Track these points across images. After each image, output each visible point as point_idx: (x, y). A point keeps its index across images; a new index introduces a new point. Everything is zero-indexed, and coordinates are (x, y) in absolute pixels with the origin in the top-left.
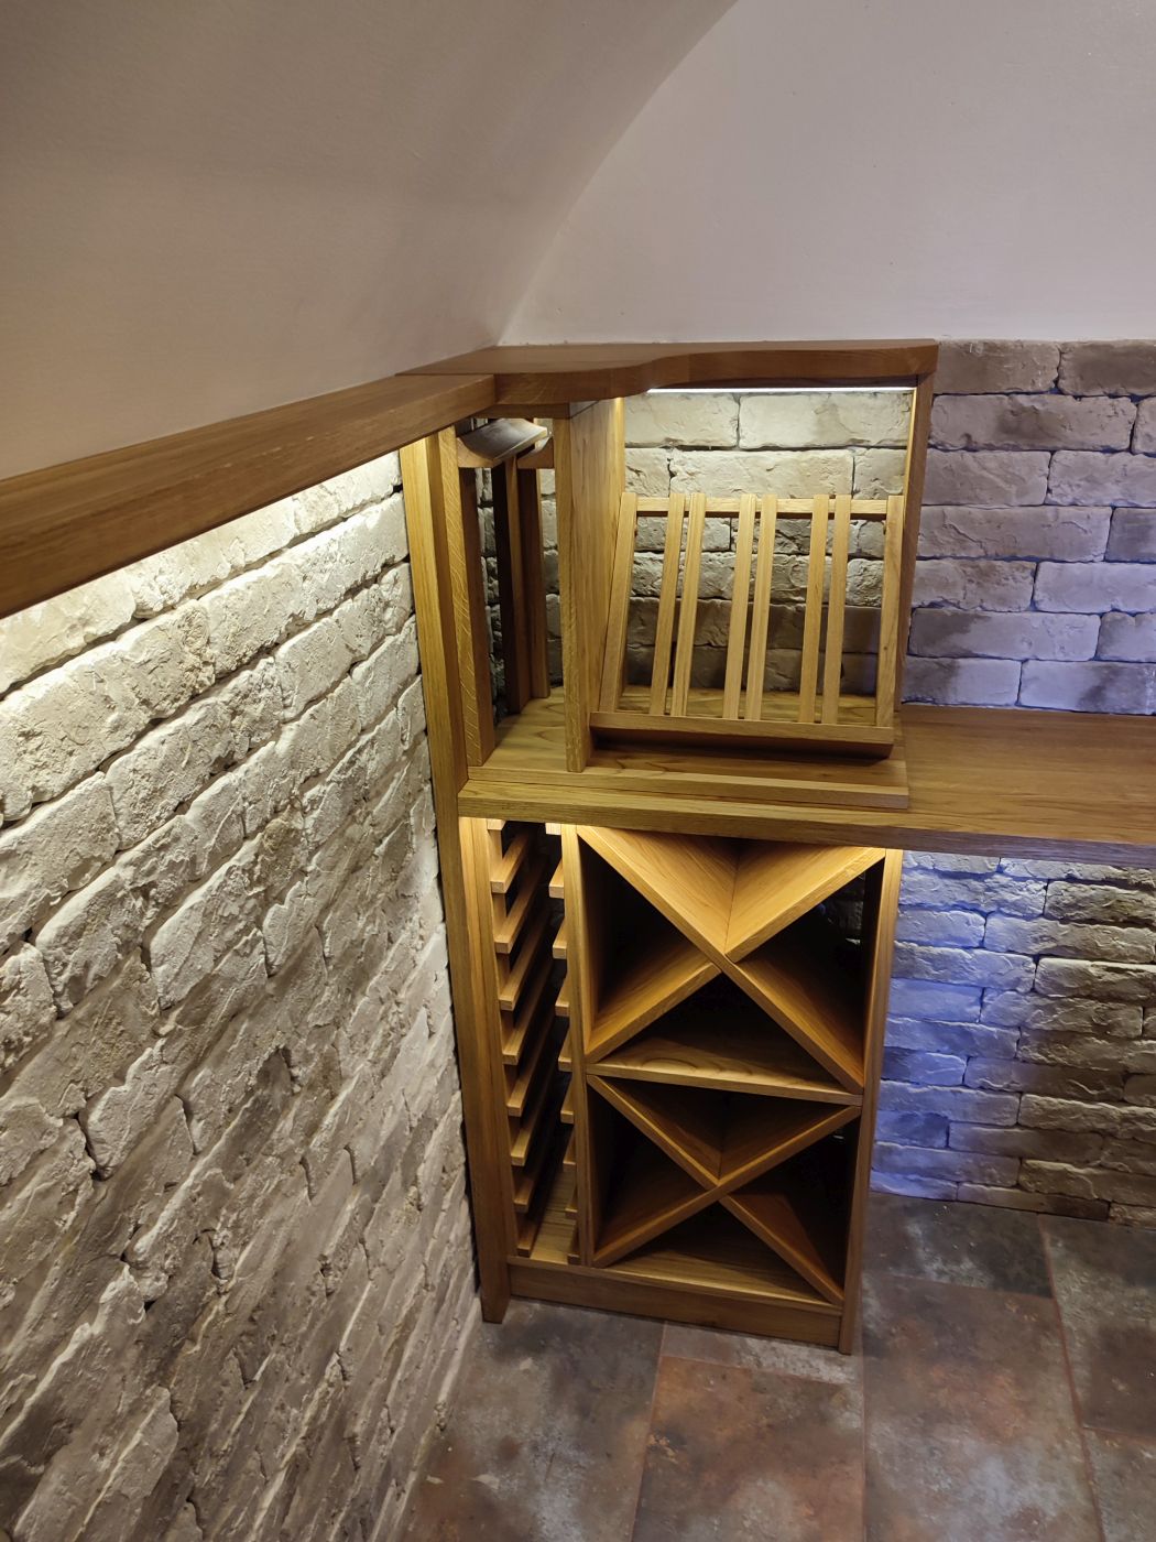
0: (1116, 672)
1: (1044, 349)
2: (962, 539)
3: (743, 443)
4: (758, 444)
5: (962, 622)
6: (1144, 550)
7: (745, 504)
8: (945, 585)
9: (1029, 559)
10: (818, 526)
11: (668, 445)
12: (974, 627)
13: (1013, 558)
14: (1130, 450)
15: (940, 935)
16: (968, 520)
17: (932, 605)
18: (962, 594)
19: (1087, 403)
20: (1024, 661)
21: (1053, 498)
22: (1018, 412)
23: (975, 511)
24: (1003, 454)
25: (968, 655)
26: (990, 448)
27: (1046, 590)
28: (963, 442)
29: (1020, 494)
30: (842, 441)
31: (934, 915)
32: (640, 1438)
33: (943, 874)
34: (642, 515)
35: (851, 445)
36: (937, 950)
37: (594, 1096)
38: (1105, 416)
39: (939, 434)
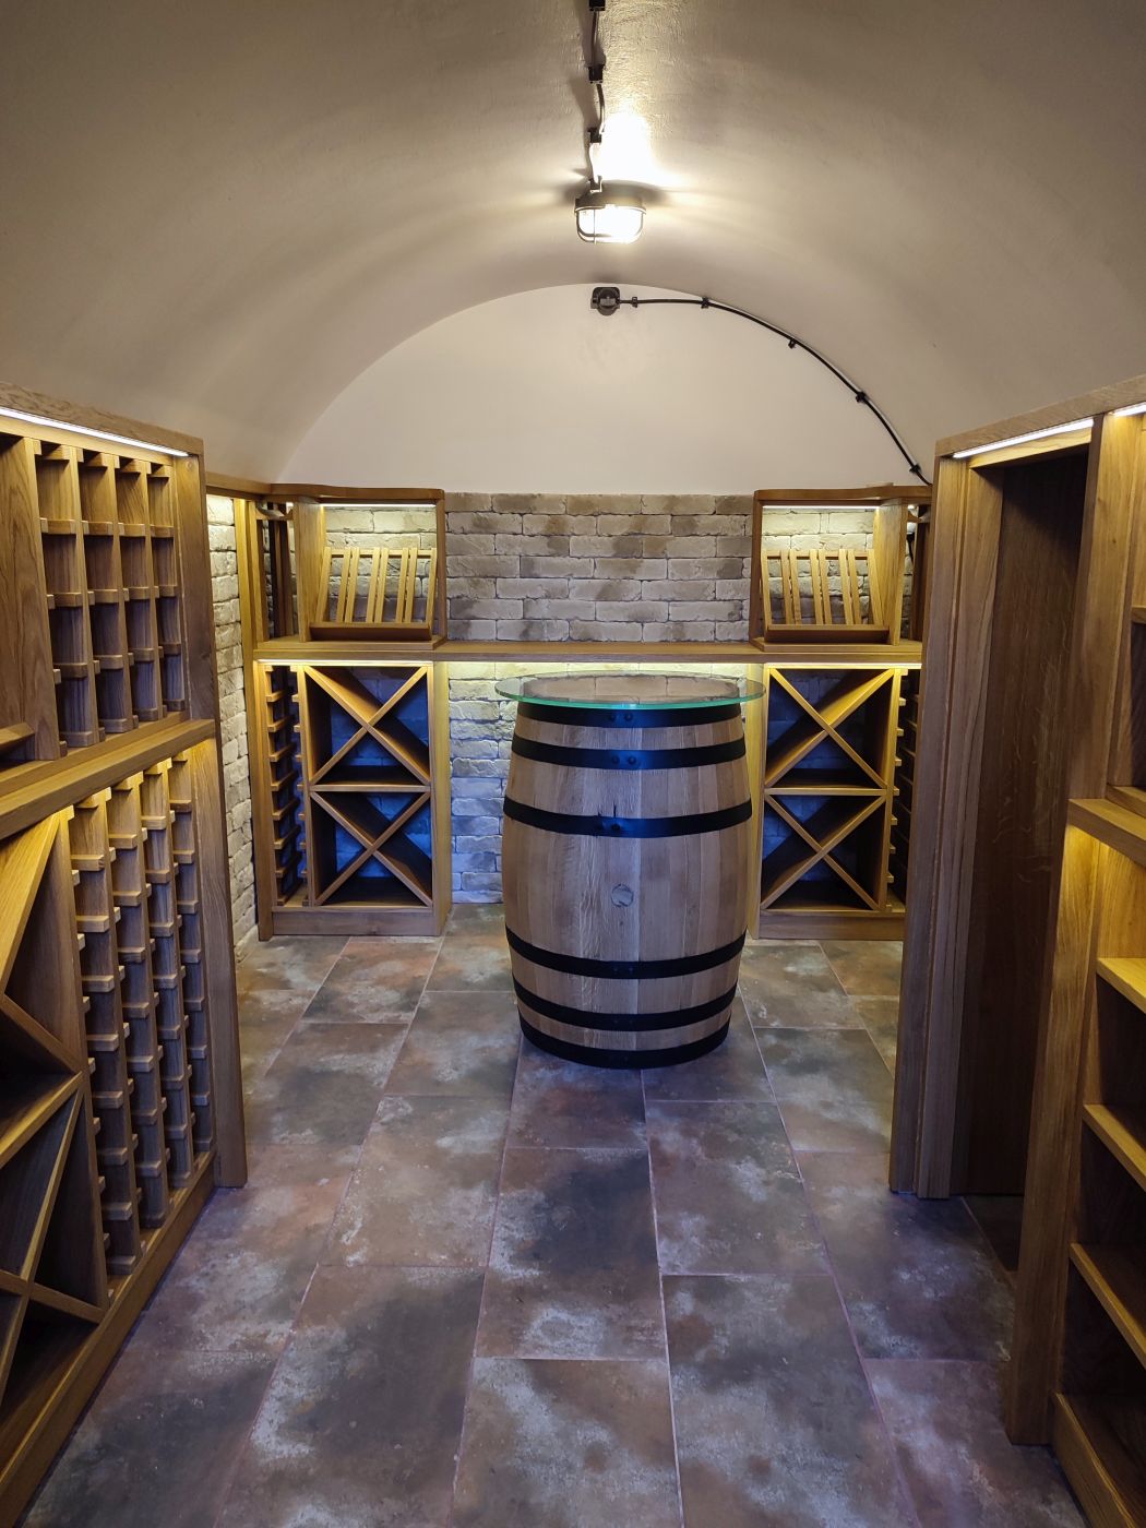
0: (532, 623)
1: (486, 495)
2: (466, 569)
3: (376, 530)
4: (381, 531)
5: (470, 604)
6: (534, 572)
7: (375, 552)
8: (462, 588)
9: (493, 577)
10: (404, 561)
11: (347, 531)
12: (475, 606)
13: (485, 577)
14: (522, 534)
15: (480, 753)
16: (467, 560)
17: (458, 597)
18: (469, 592)
19: (504, 516)
20: (496, 620)
21: (497, 552)
22: (480, 519)
23: (469, 558)
24: (476, 535)
25: (475, 618)
26: (472, 533)
27: (501, 589)
28: (461, 531)
29: (485, 551)
30: (415, 530)
31: (475, 742)
32: (335, 958)
33: (477, 722)
34: (333, 556)
35: (420, 531)
36: (479, 761)
37: (314, 803)
38: (511, 521)
39: (451, 528)
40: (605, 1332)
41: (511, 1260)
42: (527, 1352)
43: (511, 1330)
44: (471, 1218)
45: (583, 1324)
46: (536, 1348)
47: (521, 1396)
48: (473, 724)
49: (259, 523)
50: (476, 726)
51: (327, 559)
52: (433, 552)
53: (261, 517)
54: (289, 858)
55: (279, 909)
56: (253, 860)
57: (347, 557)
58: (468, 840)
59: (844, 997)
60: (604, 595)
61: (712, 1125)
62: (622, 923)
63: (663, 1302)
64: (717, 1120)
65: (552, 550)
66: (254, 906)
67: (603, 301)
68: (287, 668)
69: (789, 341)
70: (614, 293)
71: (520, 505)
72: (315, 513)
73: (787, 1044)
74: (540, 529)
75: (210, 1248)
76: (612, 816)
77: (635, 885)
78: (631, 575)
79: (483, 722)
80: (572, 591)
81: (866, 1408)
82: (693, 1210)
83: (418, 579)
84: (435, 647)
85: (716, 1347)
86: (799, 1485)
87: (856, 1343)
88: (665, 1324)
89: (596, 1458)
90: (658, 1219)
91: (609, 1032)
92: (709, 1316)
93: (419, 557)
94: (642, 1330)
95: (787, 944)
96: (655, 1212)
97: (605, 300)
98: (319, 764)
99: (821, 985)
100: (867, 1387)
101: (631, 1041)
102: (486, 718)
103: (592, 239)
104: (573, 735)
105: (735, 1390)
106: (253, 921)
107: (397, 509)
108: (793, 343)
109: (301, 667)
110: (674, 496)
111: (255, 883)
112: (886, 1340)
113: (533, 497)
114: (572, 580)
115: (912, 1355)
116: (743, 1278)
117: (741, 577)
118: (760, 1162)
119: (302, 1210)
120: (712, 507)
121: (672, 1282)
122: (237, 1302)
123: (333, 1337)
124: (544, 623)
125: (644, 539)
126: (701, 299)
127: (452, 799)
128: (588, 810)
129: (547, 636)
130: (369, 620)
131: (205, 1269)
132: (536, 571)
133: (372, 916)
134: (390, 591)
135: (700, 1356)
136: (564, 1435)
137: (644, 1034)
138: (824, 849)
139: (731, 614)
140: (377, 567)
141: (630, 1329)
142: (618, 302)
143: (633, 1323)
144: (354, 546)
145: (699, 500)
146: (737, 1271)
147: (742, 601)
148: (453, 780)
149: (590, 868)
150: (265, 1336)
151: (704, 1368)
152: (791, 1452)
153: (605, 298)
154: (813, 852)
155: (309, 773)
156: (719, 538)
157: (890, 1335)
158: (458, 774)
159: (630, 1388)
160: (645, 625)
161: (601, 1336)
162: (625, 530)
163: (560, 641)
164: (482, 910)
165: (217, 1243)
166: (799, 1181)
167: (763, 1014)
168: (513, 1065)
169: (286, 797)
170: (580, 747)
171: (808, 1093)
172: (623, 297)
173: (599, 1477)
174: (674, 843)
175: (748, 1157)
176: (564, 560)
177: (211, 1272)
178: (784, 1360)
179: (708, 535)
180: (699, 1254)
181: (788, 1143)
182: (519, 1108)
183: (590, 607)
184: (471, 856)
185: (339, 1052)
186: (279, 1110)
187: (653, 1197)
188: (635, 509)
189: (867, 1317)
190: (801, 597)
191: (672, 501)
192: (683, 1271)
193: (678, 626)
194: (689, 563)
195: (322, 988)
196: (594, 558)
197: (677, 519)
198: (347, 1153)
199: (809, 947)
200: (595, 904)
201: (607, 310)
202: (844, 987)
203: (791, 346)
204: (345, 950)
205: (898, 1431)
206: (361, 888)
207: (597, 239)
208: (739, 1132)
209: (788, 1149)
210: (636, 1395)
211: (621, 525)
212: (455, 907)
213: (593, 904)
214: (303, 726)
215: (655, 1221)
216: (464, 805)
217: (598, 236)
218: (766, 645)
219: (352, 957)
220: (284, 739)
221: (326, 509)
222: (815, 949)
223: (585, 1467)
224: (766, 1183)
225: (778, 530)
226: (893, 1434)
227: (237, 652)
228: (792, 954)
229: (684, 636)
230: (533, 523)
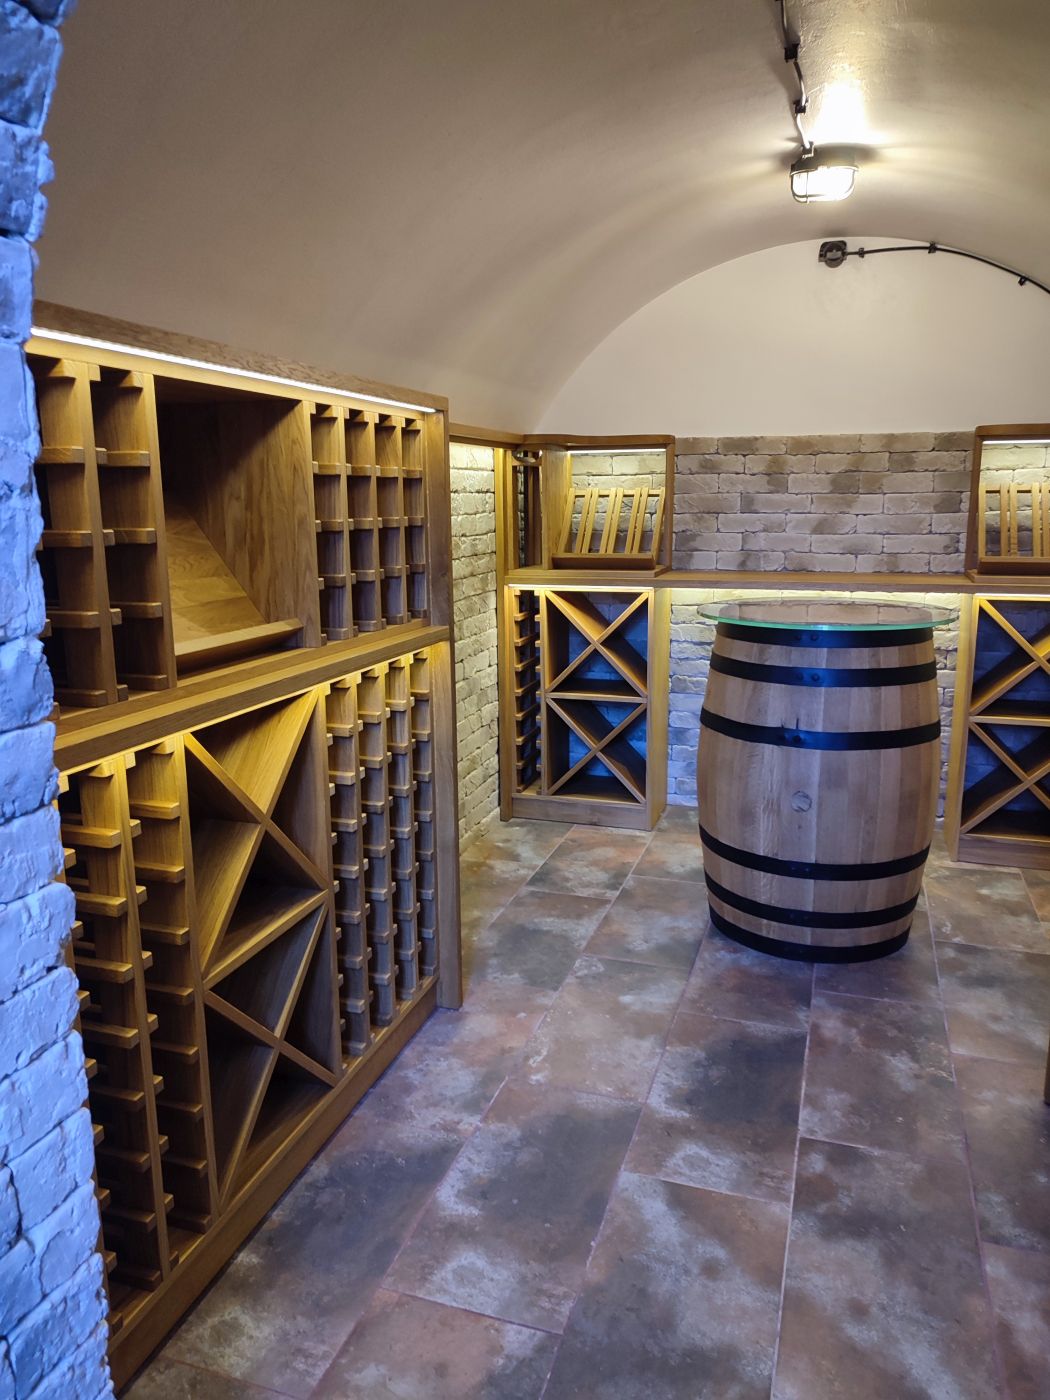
0: (749, 555)
1: (712, 439)
2: (691, 506)
3: (614, 473)
4: (619, 473)
5: (694, 537)
6: (753, 508)
7: (612, 492)
8: (686, 523)
9: (715, 513)
10: (636, 500)
11: (590, 474)
12: (698, 538)
13: (708, 513)
14: (744, 473)
16: (692, 498)
17: (683, 531)
18: (693, 527)
19: (728, 457)
20: (717, 552)
21: (720, 490)
22: (706, 460)
23: (694, 495)
24: (702, 475)
25: (697, 550)
26: (699, 473)
27: (723, 524)
28: (688, 472)
29: (710, 488)
30: (648, 472)
32: (559, 841)
33: (695, 644)
34: (577, 497)
35: (652, 473)
36: (695, 679)
37: (549, 709)
38: (734, 461)
39: (680, 469)
40: (739, 1173)
41: (667, 1101)
42: (668, 1175)
43: (656, 1156)
44: (638, 1062)
45: (720, 1163)
46: (675, 1174)
47: (655, 1208)
48: (692, 645)
49: (514, 468)
50: (695, 648)
51: (571, 499)
52: (661, 491)
53: (516, 463)
54: (528, 753)
55: (518, 795)
56: (498, 752)
57: (588, 497)
58: (682, 749)
59: (1036, 923)
60: (819, 528)
61: (875, 1019)
62: (800, 827)
63: (796, 1159)
64: (880, 1016)
65: (772, 488)
66: (497, 791)
67: (829, 255)
68: (532, 592)
69: (1019, 278)
70: (841, 247)
71: (743, 447)
72: (562, 459)
73: (965, 958)
74: (762, 468)
75: (427, 1051)
76: (795, 728)
77: (814, 792)
78: (847, 510)
79: (701, 644)
80: (790, 525)
81: (977, 1283)
82: (839, 1088)
83: (648, 515)
84: (657, 575)
85: (839, 1205)
86: (893, 1332)
87: (977, 1227)
88: (794, 1176)
89: (711, 1270)
90: (806, 1090)
91: (785, 926)
92: (837, 1177)
93: (650, 496)
94: (772, 1178)
95: (986, 868)
96: (804, 1084)
97: (833, 253)
98: (555, 673)
99: (1013, 909)
100: (980, 1264)
101: (806, 936)
102: (703, 640)
103: (804, 199)
104: (761, 652)
105: (850, 1242)
106: (496, 803)
107: (633, 454)
108: (1023, 280)
109: (543, 591)
110: (893, 435)
111: (499, 772)
112: (1009, 1230)
113: (756, 439)
114: (789, 515)
115: (1032, 1248)
116: (876, 1152)
117: (959, 511)
118: (914, 1056)
119: (501, 1034)
120: (931, 443)
121: (808, 1145)
122: (441, 1095)
123: (510, 1133)
124: (761, 554)
125: (861, 476)
126: (928, 245)
127: (670, 712)
128: (772, 721)
129: (763, 566)
130: (602, 551)
131: (421, 1066)
132: (754, 508)
133: (594, 808)
134: (623, 526)
135: (822, 1208)
136: (687, 1246)
137: (819, 931)
138: (1029, 780)
139: (946, 547)
140: (612, 504)
141: (762, 1174)
142: (845, 254)
143: (765, 1170)
144: (596, 486)
145: (917, 437)
146: (872, 1145)
147: (958, 534)
148: (671, 696)
149: (772, 775)
150: (458, 1123)
151: (824, 1218)
152: (891, 1303)
153: (831, 251)
154: (1017, 781)
155: (546, 682)
156: (937, 473)
157: (1014, 1226)
158: (676, 690)
159: (752, 1221)
160: (859, 556)
161: (734, 1175)
162: (843, 468)
163: (775, 571)
164: (692, 813)
165: (432, 1048)
166: (951, 1080)
167: (948, 929)
168: (697, 945)
169: (528, 702)
170: (767, 663)
171: (977, 1005)
172: (850, 249)
173: (711, 1284)
174: (853, 756)
175: (904, 1052)
176: (783, 496)
177: (424, 1069)
178: (902, 1227)
179: (926, 470)
180: (838, 1126)
181: (947, 1045)
182: (696, 981)
183: (805, 539)
184: (685, 764)
185: (550, 916)
186: (496, 955)
187: (805, 1072)
188: (855, 448)
189: (995, 1207)
190: (1019, 531)
191: (891, 439)
192: (820, 1137)
193: (893, 559)
194: (904, 499)
195: (546, 864)
196: (811, 494)
197: (895, 457)
198: (544, 996)
199: (1009, 874)
200: (775, 807)
201: (834, 263)
202: (1039, 914)
203: (1021, 283)
204: (569, 835)
205: (1003, 1309)
206: (585, 782)
207: (810, 199)
208: (900, 1029)
209: (946, 1051)
210: (756, 1228)
211: (838, 463)
212: (668, 808)
213: (773, 807)
214: (543, 643)
215: (803, 1091)
216: (680, 718)
217: (810, 196)
218: (976, 576)
219: (573, 841)
220: (528, 653)
221: (572, 455)
222: (1015, 876)
223: (700, 1274)
224: (917, 1077)
225: (999, 465)
226: (997, 1310)
227: (492, 578)
228: (988, 879)
229: (898, 567)
230: (755, 463)
